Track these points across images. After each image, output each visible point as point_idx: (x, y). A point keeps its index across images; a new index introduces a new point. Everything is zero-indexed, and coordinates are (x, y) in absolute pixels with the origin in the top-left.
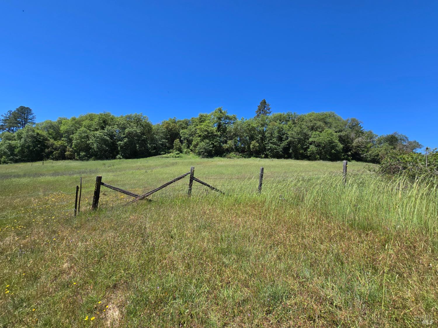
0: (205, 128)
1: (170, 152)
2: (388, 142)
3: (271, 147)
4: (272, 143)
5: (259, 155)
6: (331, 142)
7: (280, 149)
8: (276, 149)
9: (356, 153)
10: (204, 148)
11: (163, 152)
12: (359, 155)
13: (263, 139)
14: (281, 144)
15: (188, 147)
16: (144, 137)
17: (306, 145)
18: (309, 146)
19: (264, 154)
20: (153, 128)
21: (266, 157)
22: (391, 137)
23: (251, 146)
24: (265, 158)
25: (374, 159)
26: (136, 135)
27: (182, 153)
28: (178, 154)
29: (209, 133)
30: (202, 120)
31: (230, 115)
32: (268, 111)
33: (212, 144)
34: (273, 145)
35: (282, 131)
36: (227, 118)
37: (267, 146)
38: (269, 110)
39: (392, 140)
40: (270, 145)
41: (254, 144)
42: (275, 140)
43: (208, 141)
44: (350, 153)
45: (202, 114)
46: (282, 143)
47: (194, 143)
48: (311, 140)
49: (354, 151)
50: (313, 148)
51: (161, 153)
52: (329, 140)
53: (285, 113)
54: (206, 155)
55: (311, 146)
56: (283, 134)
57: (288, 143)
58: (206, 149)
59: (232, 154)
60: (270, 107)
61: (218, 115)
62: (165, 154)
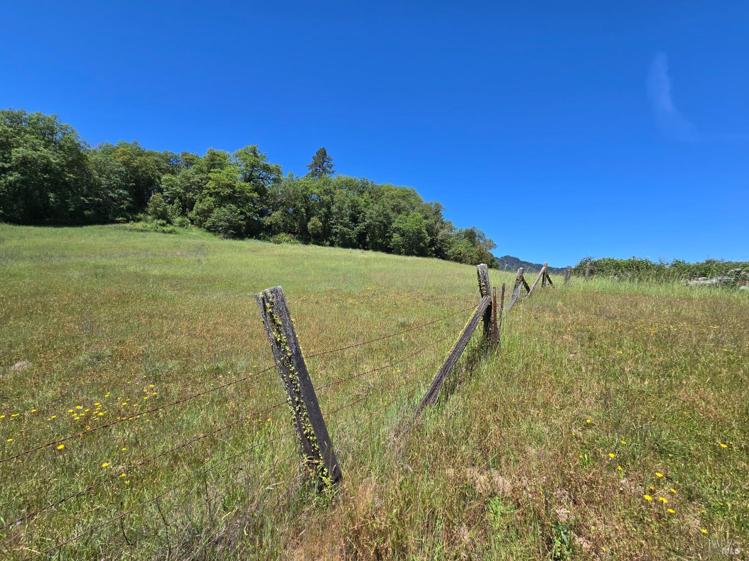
0: (227, 181)
1: (139, 220)
2: (467, 238)
3: (340, 230)
4: (341, 224)
5: (320, 241)
6: (419, 232)
7: (353, 234)
8: (349, 235)
9: (440, 248)
10: (228, 220)
11: (120, 219)
12: (443, 252)
13: (328, 215)
14: (356, 227)
15: (183, 214)
16: (70, 177)
17: (389, 232)
18: (392, 234)
19: (329, 240)
20: (92, 159)
21: (332, 244)
22: (471, 232)
23: (310, 225)
24: (330, 245)
25: (456, 257)
26: (47, 168)
27: (172, 224)
28: (163, 225)
29: (234, 192)
30: (215, 163)
31: (272, 166)
32: (328, 168)
33: (242, 213)
34: (345, 227)
35: (358, 206)
36: (266, 168)
37: (334, 228)
38: (331, 167)
39: (471, 236)
40: (340, 227)
41: (314, 223)
42: (347, 220)
43: (234, 207)
44: (433, 249)
45: (216, 151)
46: (358, 226)
47: (199, 206)
48: (394, 225)
49: (439, 245)
50: (396, 237)
51: (118, 219)
52: (418, 229)
53: (358, 179)
54: (232, 233)
55: (395, 235)
56: (359, 213)
57: (365, 226)
58: (230, 223)
59: (282, 236)
60: (332, 163)
61: (251, 159)
62: (127, 221)
